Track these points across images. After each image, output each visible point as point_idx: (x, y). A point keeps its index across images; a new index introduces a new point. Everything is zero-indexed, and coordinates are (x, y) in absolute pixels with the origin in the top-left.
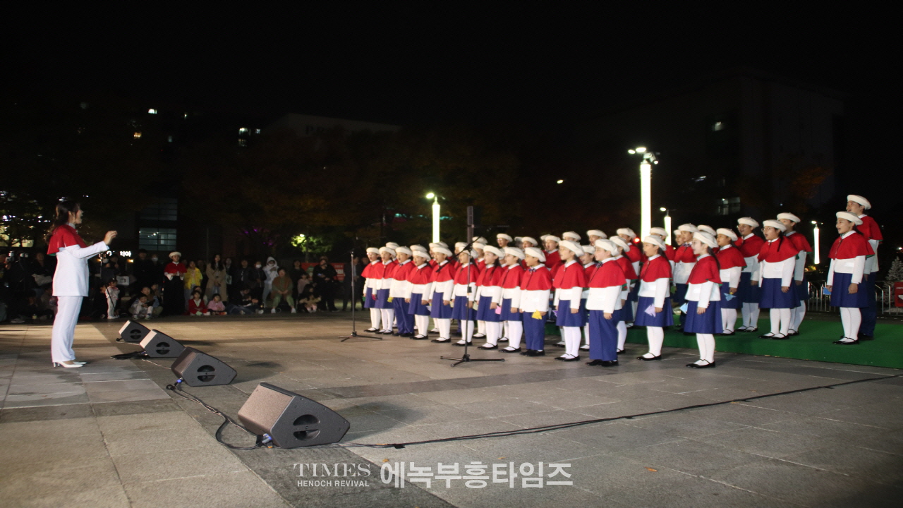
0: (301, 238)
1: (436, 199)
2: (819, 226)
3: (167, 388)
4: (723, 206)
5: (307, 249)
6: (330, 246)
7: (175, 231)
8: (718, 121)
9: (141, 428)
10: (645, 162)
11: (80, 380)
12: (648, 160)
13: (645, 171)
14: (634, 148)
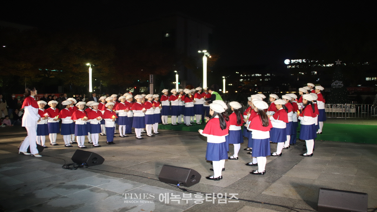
1: (90, 66)
2: (225, 78)
8: (167, 33)
12: (206, 56)
13: (205, 60)
14: (201, 50)
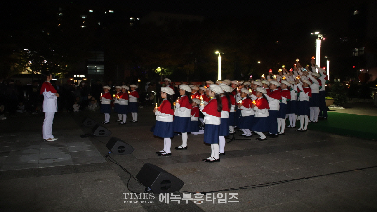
0: (159, 69)
1: (220, 54)
3: (105, 156)
4: (355, 52)
5: (162, 74)
6: (172, 72)
7: (103, 66)
8: (356, 10)
9: (96, 181)
10: (318, 39)
11: (68, 151)
12: (320, 38)
13: (318, 43)
14: (313, 32)
